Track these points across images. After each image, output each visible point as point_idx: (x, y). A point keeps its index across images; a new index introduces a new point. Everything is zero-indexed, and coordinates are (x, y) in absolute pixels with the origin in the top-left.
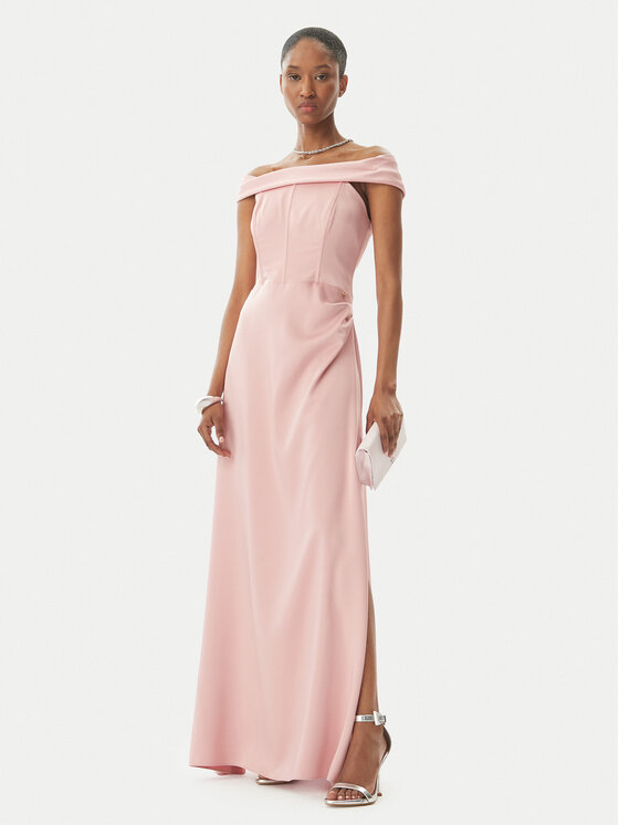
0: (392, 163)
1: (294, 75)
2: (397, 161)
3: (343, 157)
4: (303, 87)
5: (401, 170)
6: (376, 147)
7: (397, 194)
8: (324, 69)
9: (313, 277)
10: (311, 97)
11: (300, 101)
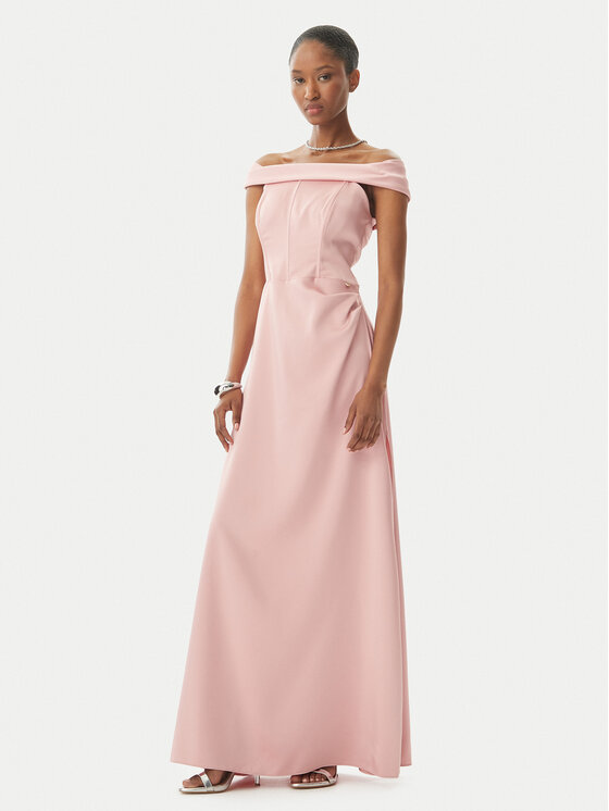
0: (400, 169)
1: (299, 78)
2: (406, 166)
3: (353, 159)
4: (307, 89)
5: (409, 176)
6: (386, 150)
7: (402, 199)
8: (325, 70)
9: (314, 271)
10: (315, 99)
11: (307, 103)
